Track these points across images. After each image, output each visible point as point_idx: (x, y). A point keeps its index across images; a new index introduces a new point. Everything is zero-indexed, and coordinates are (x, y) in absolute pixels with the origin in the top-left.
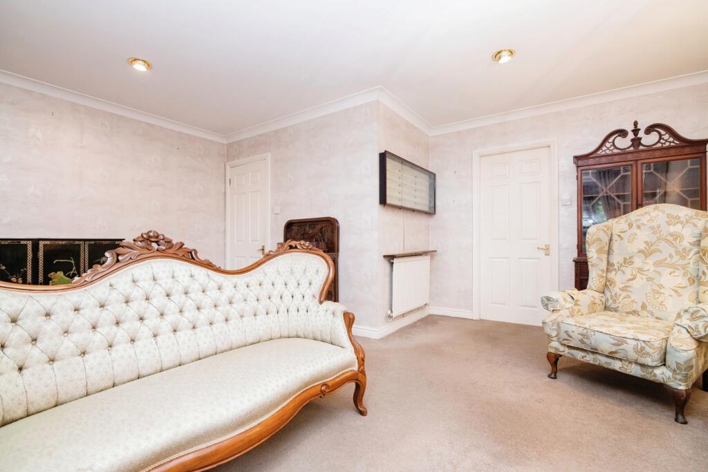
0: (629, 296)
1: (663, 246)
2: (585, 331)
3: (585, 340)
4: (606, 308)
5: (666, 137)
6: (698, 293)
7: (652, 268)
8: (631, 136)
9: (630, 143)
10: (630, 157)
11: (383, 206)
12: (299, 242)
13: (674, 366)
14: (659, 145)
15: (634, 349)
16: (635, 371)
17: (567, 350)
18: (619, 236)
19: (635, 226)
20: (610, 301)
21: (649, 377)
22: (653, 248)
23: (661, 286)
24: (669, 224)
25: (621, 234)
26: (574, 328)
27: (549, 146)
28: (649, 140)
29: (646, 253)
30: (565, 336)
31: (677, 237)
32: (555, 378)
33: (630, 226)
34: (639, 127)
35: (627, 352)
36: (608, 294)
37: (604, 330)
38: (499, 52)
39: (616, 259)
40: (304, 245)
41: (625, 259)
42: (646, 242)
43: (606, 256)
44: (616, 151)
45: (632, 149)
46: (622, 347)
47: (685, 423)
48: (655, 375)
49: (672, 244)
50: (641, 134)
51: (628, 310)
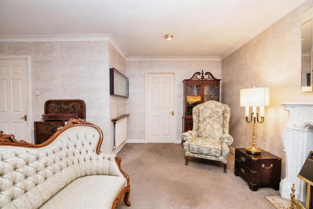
0: (205, 132)
1: (214, 115)
2: (199, 147)
3: (199, 150)
4: (198, 136)
5: (210, 77)
6: (223, 130)
7: (212, 122)
8: (201, 75)
9: (201, 77)
10: (201, 82)
11: (112, 95)
12: (78, 120)
13: (224, 155)
14: (208, 79)
15: (214, 152)
16: (213, 158)
17: (192, 154)
18: (202, 111)
19: (206, 108)
20: (200, 134)
21: (217, 160)
22: (212, 115)
23: (214, 128)
24: (216, 107)
25: (202, 110)
26: (195, 146)
27: (174, 73)
28: (206, 77)
29: (210, 117)
30: (192, 150)
31: (218, 112)
32: (187, 165)
33: (205, 107)
34: (203, 72)
35: (212, 153)
36: (199, 131)
37: (205, 146)
38: (167, 35)
39: (201, 119)
40: (81, 121)
41: (204, 119)
42: (210, 113)
43: (198, 118)
44: (197, 79)
45: (201, 79)
46: (211, 151)
47: (226, 172)
48: (219, 159)
49: (217, 115)
50: (204, 75)
51: (205, 137)
